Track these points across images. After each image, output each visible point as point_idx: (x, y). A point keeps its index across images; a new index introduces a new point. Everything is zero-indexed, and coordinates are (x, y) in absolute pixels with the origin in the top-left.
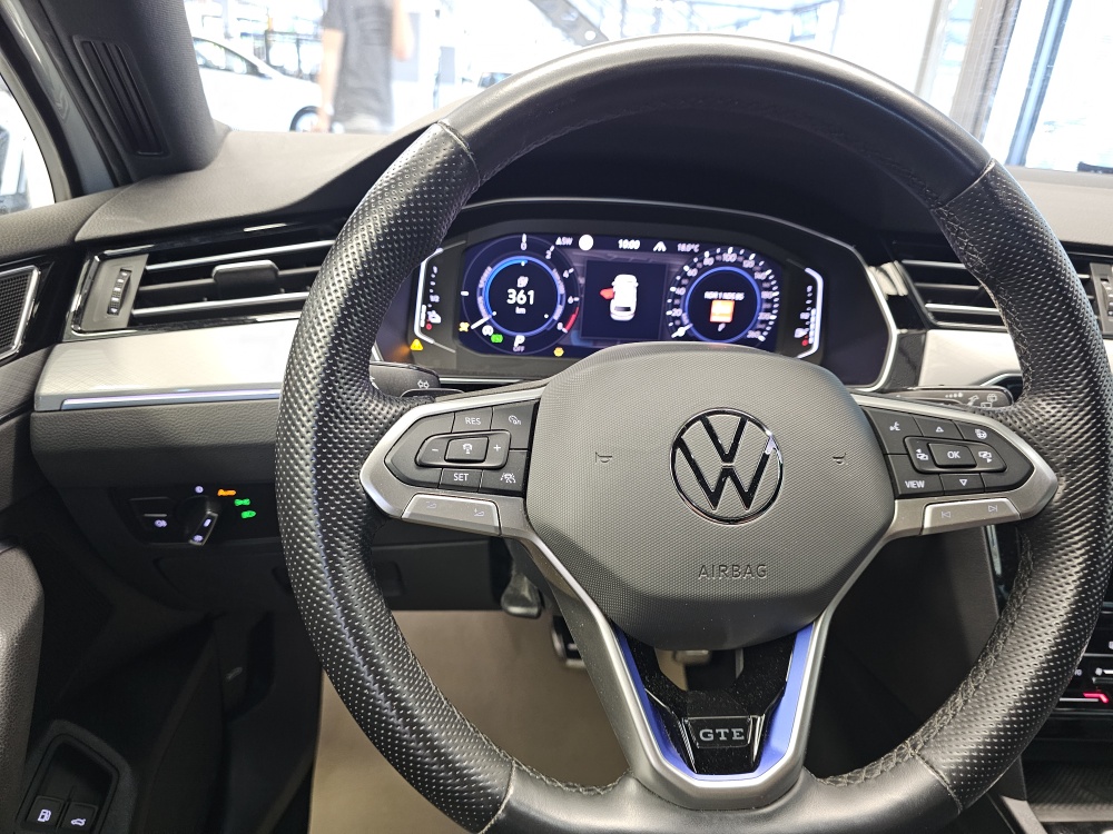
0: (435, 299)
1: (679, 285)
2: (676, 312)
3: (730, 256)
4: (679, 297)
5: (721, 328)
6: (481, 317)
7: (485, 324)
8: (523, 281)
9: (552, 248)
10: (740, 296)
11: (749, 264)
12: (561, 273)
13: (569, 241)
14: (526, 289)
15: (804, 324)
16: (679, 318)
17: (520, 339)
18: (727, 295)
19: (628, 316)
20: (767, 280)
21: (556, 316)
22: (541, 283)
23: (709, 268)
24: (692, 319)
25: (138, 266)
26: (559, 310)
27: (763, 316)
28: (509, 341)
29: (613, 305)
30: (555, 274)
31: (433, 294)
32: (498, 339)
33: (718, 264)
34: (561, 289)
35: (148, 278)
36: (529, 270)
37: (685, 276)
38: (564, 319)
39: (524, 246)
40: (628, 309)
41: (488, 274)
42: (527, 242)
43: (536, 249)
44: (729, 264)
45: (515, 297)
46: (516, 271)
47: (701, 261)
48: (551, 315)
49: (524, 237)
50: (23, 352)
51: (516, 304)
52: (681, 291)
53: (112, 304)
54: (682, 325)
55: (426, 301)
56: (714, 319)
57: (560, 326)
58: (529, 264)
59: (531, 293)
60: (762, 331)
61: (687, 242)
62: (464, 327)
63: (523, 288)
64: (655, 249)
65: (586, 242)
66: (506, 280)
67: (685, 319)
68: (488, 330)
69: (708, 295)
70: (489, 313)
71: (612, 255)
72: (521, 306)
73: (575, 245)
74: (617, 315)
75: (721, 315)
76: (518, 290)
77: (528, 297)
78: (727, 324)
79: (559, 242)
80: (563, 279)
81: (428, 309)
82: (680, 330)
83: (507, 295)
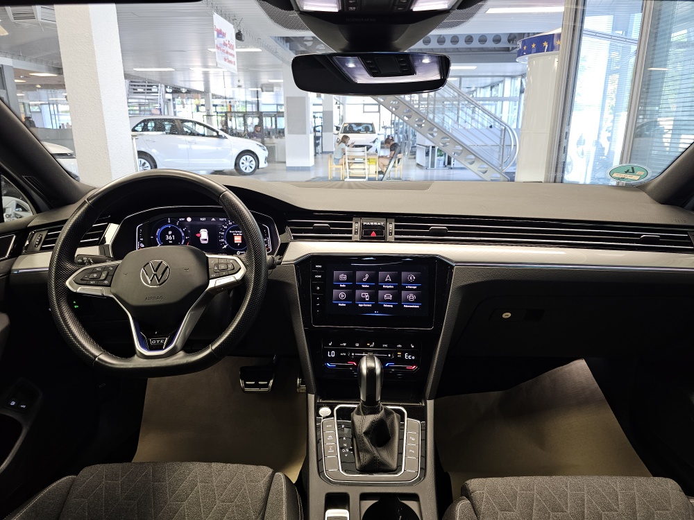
0: (142, 239)
1: (222, 231)
2: (223, 240)
4: (222, 235)
5: (238, 245)
6: (158, 245)
8: (170, 233)
9: (178, 222)
12: (182, 230)
13: (183, 219)
14: (172, 235)
16: (224, 242)
19: (206, 242)
21: (183, 243)
22: (176, 232)
23: (231, 225)
24: (228, 242)
25: (44, 234)
26: (183, 241)
29: (202, 238)
30: (180, 230)
33: (233, 223)
34: (183, 235)
35: (47, 236)
36: (172, 229)
37: (223, 228)
38: (185, 244)
39: (169, 222)
40: (206, 240)
41: (159, 231)
43: (173, 222)
45: (169, 238)
46: (168, 230)
47: (228, 223)
48: (181, 242)
49: (169, 219)
50: (9, 258)
51: (169, 240)
52: (223, 233)
53: (36, 244)
54: (225, 244)
55: (139, 240)
56: (236, 242)
58: (172, 227)
61: (222, 218)
64: (212, 220)
65: (189, 219)
66: (165, 233)
67: (226, 242)
70: (160, 243)
71: (199, 223)
72: (171, 240)
73: (186, 220)
74: (203, 242)
75: (238, 241)
76: (169, 235)
77: (173, 237)
78: (240, 243)
79: (180, 220)
81: (140, 243)
82: (225, 246)
83: (166, 237)
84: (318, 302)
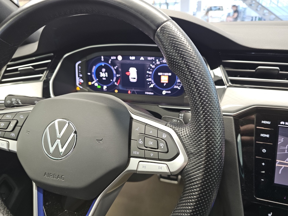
0: (81, 76)
1: (150, 71)
2: (150, 79)
3: (165, 61)
4: (150, 74)
5: (165, 85)
6: (94, 81)
8: (104, 70)
9: (110, 60)
10: (170, 74)
13: (115, 58)
16: (151, 81)
17: (105, 87)
18: (165, 74)
19: (135, 81)
21: (114, 80)
22: (109, 70)
23: (158, 65)
24: (155, 82)
26: (115, 78)
27: (178, 81)
28: (102, 87)
29: (130, 77)
30: (112, 68)
31: (80, 74)
32: (99, 87)
33: (161, 63)
34: (115, 72)
36: (105, 67)
37: (151, 68)
38: (117, 81)
39: (103, 60)
40: (135, 78)
41: (94, 69)
42: (104, 58)
43: (106, 60)
44: (165, 63)
45: (102, 75)
46: (101, 67)
47: (156, 63)
48: (113, 80)
49: (102, 57)
51: (103, 77)
52: (150, 73)
54: (152, 83)
55: (79, 76)
56: (162, 82)
57: (116, 83)
58: (105, 65)
59: (106, 73)
60: (179, 86)
61: (150, 56)
62: (90, 83)
63: (104, 72)
64: (141, 59)
65: (120, 58)
66: (99, 70)
67: (153, 82)
68: (96, 84)
69: (159, 74)
70: (96, 79)
71: (127, 62)
72: (104, 77)
73: (117, 59)
74: (132, 80)
75: (164, 80)
77: (106, 75)
78: (166, 83)
79: (112, 58)
80: (115, 69)
81: (80, 78)
82: (152, 86)
83: (100, 74)
84: (263, 168)
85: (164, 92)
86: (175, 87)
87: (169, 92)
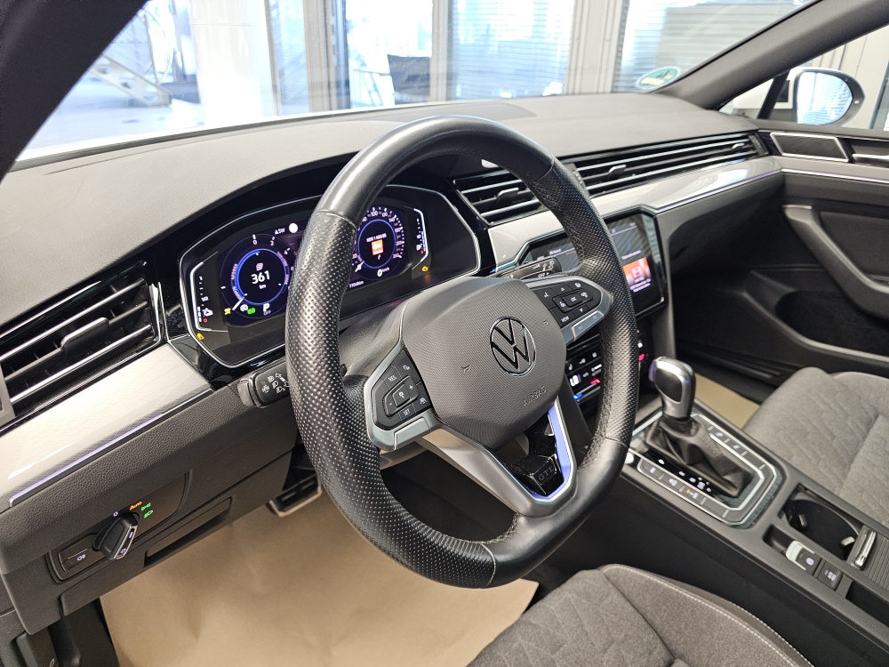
0: (205, 299)
2: (355, 256)
3: (374, 213)
5: (379, 257)
6: (238, 300)
7: (241, 304)
8: (260, 266)
9: (273, 238)
10: (384, 235)
11: (385, 215)
12: (283, 254)
13: (283, 230)
14: (263, 271)
15: (419, 242)
16: (356, 259)
17: (266, 306)
18: (378, 237)
20: (396, 221)
21: (286, 283)
22: (271, 264)
24: (363, 259)
27: (398, 243)
28: (259, 309)
30: (279, 255)
31: (203, 296)
32: (252, 311)
33: (369, 219)
34: (285, 264)
36: (262, 257)
39: (255, 242)
41: (236, 268)
42: (257, 239)
43: (263, 242)
44: (375, 218)
45: (258, 279)
46: (254, 260)
48: (282, 283)
49: (254, 237)
51: (260, 283)
54: (359, 263)
55: (199, 303)
56: (374, 253)
58: (261, 252)
59: (267, 272)
60: (399, 252)
62: (228, 311)
63: (261, 271)
65: (293, 228)
66: (249, 269)
67: (360, 260)
68: (244, 308)
69: (369, 240)
70: (242, 296)
72: (262, 283)
73: (287, 231)
75: (378, 249)
76: (258, 273)
77: (265, 275)
78: (381, 254)
79: (276, 233)
80: (284, 257)
81: (202, 308)
82: (359, 267)
83: (251, 280)
85: (380, 273)
86: (395, 256)
87: (388, 269)
